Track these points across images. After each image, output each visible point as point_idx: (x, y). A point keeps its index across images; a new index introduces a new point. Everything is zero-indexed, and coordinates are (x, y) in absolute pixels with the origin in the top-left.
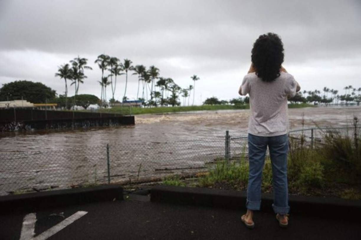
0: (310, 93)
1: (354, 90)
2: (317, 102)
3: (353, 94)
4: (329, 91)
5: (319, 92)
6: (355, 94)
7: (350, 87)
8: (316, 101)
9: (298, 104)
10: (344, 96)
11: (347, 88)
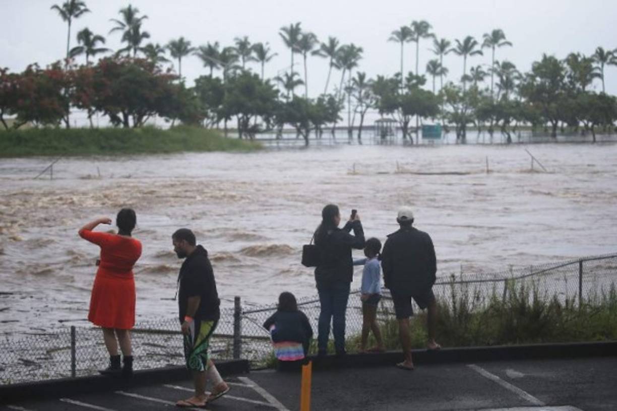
0: (210, 55)
1: (442, 46)
2: (256, 120)
3: (435, 68)
4: (317, 47)
5: (261, 53)
6: (444, 71)
7: (421, 29)
8: (249, 111)
9: (153, 132)
10: (395, 83)
11: (404, 34)
